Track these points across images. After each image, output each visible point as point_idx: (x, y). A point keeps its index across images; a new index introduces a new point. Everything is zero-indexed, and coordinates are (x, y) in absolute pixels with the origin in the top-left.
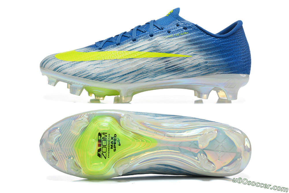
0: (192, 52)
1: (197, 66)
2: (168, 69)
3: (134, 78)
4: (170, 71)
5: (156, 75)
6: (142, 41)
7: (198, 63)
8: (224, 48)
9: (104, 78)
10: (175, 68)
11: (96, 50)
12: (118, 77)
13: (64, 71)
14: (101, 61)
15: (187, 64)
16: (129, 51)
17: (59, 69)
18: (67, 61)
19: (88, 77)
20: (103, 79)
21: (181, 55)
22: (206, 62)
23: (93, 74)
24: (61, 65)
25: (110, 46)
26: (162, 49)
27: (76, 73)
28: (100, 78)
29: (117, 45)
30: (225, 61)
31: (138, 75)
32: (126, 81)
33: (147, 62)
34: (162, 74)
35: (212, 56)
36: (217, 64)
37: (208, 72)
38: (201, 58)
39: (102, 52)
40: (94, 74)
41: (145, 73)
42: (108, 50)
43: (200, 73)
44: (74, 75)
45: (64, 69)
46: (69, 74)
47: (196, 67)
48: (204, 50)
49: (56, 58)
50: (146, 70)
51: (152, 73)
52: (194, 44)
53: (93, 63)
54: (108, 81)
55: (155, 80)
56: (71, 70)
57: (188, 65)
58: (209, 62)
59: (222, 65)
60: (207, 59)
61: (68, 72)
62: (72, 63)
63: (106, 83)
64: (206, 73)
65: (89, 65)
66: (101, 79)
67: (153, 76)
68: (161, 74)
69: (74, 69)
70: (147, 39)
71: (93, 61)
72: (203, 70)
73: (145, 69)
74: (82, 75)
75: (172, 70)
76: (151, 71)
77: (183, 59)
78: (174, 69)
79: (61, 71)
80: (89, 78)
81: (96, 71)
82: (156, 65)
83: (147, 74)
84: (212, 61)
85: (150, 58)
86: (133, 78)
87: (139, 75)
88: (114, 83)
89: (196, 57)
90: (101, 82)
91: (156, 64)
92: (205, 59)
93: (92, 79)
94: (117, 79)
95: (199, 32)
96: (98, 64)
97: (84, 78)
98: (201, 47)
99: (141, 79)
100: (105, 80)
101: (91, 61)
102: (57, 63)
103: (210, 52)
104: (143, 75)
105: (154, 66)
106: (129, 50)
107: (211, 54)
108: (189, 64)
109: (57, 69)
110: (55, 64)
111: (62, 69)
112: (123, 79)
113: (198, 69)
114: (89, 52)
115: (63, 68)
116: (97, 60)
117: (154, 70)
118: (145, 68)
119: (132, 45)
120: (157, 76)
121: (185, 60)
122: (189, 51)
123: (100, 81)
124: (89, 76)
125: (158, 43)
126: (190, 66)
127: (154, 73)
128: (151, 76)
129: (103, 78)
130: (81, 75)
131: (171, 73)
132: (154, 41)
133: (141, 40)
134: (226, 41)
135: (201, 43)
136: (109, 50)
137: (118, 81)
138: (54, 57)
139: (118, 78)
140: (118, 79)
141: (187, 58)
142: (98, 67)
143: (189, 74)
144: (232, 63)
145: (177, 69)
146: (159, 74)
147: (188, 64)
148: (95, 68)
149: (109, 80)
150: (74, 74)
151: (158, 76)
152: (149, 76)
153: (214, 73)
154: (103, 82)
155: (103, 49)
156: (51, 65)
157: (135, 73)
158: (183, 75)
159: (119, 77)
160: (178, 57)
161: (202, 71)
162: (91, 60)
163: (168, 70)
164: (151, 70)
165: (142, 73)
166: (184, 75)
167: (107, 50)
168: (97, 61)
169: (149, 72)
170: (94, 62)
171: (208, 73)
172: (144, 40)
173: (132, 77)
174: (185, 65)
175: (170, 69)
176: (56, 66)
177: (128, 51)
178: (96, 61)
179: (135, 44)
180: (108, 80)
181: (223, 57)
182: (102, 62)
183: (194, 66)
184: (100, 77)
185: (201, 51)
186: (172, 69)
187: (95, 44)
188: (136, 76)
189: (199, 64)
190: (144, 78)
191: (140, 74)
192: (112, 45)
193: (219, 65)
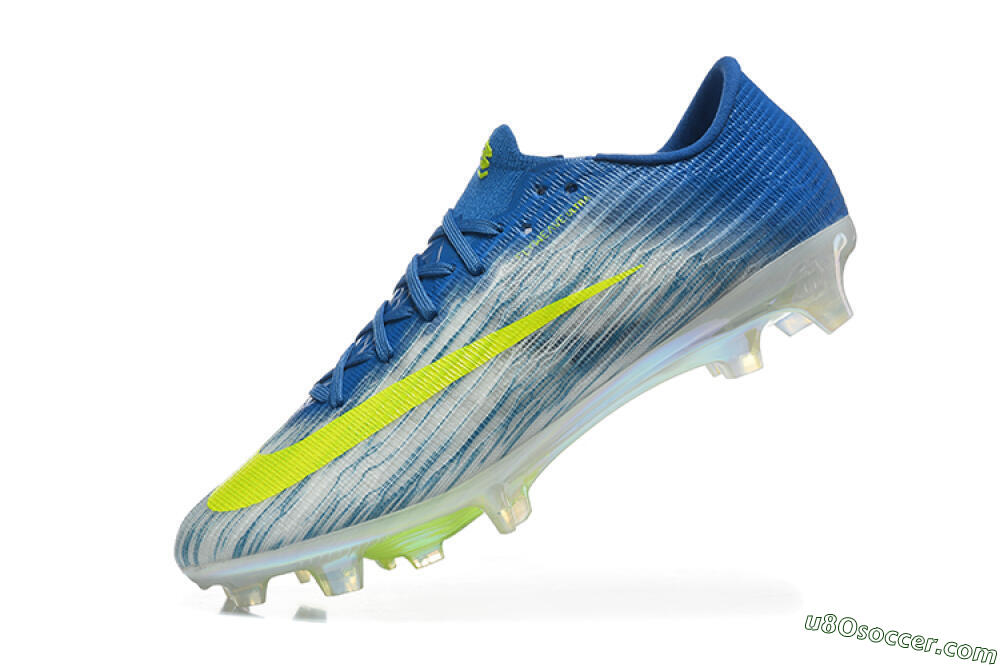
0: (634, 250)
1: (675, 286)
2: (591, 349)
3: (501, 437)
4: (602, 350)
5: (566, 388)
6: (459, 306)
7: (674, 274)
8: (726, 180)
9: (409, 491)
10: (610, 332)
11: (327, 415)
12: (451, 461)
13: (270, 540)
14: (369, 444)
15: (642, 296)
16: (439, 361)
17: (249, 541)
18: (258, 504)
19: (357, 517)
20: (408, 496)
21: (608, 281)
22: (695, 256)
23: (367, 496)
24: (247, 528)
25: (366, 377)
26: (538, 293)
27: (310, 525)
28: (396, 499)
29: (388, 362)
30: (753, 217)
31: (510, 419)
32: (483, 461)
33: (513, 363)
34: (582, 375)
35: (702, 229)
36: (734, 243)
37: (720, 284)
38: (673, 254)
39: (351, 411)
40: (371, 496)
41: (528, 404)
42: (366, 394)
43: (698, 302)
44: (311, 534)
45: (266, 533)
46: (292, 542)
47: (674, 290)
48: (668, 223)
49: (217, 512)
50: (526, 390)
51: (551, 389)
52: (629, 222)
53: (344, 463)
54: (429, 491)
55: (570, 405)
56: (289, 526)
57: (647, 300)
58: (707, 249)
59: (749, 237)
60: (693, 246)
61: (285, 537)
62: (281, 501)
63: (425, 502)
64: (714, 290)
65: (338, 475)
66: (403, 499)
67: (554, 396)
68: (578, 375)
69: (299, 516)
70: (473, 292)
71: (341, 457)
72: (701, 286)
73: (522, 390)
74: (337, 521)
75: (604, 342)
76: (544, 383)
77: (622, 290)
78: (610, 335)
79: (260, 544)
80: (361, 517)
81: (370, 484)
82: (547, 356)
83: (534, 401)
84: (714, 245)
85: (515, 346)
86: (499, 441)
87: (514, 419)
88: (449, 488)
89: (655, 260)
90: (406, 509)
91: (546, 352)
92: (688, 250)
93: (375, 515)
94: (453, 471)
95: (621, 173)
96: (363, 458)
97: (347, 524)
98: (656, 218)
99: (527, 426)
100: (417, 497)
101: (336, 459)
102: (230, 527)
103: (691, 220)
104: (525, 411)
105: (542, 364)
106: (437, 358)
107: (697, 223)
108: (649, 293)
109: (243, 545)
110: (225, 535)
111: (259, 537)
112: (470, 462)
113: (682, 292)
114: (307, 434)
115: (262, 534)
116: (352, 445)
117: (551, 376)
118: (520, 385)
119: (432, 335)
120: (570, 388)
121: (628, 289)
122: (626, 251)
123: (404, 507)
124: (358, 510)
125: (514, 283)
126: (654, 297)
127: (557, 385)
128: (551, 399)
129: (407, 494)
130: (330, 523)
131: (608, 352)
132: (498, 284)
133: (454, 306)
134: (721, 154)
135: (647, 204)
136: (370, 395)
137: (459, 477)
138: (210, 514)
139: (454, 465)
140: (455, 468)
141: (633, 279)
142: (369, 469)
143: (663, 325)
144: (779, 212)
145: (620, 329)
146: (572, 381)
147: (646, 297)
148: (363, 475)
149: (428, 487)
150: (309, 532)
151: (572, 385)
152: (545, 402)
153: (740, 276)
154: (415, 506)
155: (350, 400)
156: (215, 543)
157: (499, 420)
158: (646, 338)
159: (456, 461)
160: (603, 293)
161: (700, 294)
162: (336, 456)
163: (592, 352)
164: (540, 381)
165: (521, 406)
166: (652, 336)
167: (363, 397)
168: (355, 449)
169: (537, 390)
170: (346, 458)
171: (721, 289)
172: (464, 300)
173: (494, 437)
174: (637, 306)
175: (598, 345)
176: (235, 537)
177: (434, 361)
178: (352, 453)
179: (443, 328)
180: (425, 490)
181: (739, 208)
182: (372, 446)
183: (666, 291)
184: (396, 495)
185: (661, 231)
186: (604, 339)
187: (314, 399)
188: (506, 426)
189: (680, 277)
190: (531, 421)
191: (513, 415)
192: (370, 373)
193: (743, 242)
